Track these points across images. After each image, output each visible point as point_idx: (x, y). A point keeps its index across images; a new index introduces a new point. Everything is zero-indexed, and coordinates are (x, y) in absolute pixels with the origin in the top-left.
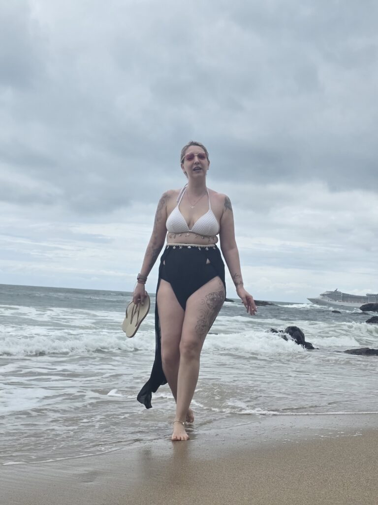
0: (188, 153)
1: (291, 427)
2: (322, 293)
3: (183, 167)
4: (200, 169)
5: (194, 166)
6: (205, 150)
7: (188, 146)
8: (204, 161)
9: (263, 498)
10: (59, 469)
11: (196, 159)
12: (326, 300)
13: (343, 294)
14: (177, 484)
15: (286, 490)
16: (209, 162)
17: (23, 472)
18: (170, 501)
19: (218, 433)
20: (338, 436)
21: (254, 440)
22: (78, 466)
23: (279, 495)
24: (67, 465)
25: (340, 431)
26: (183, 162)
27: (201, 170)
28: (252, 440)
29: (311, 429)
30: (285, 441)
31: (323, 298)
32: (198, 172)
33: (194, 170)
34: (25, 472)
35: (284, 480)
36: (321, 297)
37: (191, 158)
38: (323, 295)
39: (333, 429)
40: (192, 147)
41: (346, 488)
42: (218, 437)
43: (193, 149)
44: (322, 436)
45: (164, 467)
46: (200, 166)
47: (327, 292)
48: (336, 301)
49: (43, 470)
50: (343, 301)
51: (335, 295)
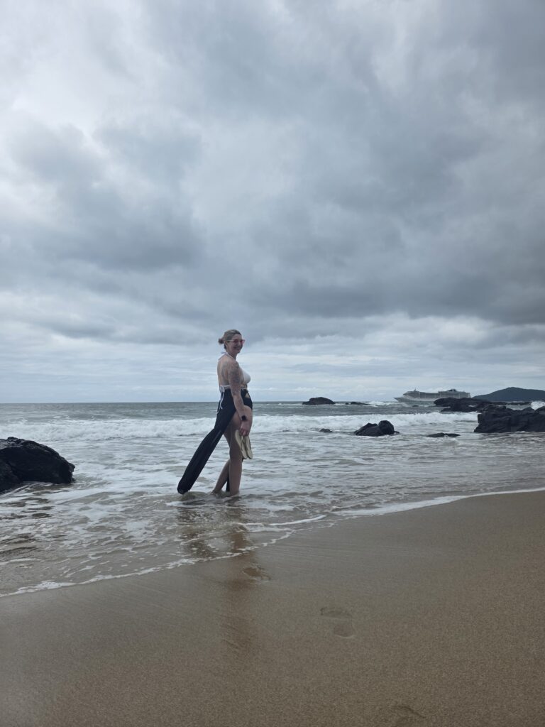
12: (409, 398)
31: (405, 397)
38: (405, 394)
47: (408, 392)
48: (415, 398)
50: (421, 397)
51: (414, 394)
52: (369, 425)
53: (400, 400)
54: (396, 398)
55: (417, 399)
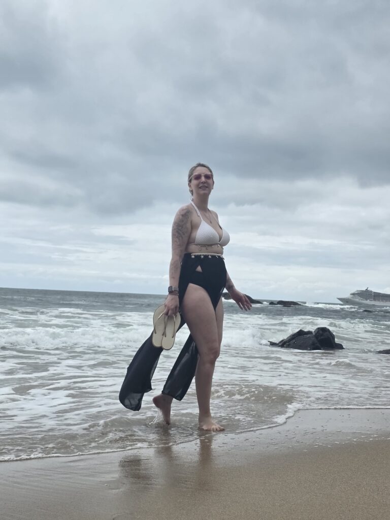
0: (196, 173)
1: (323, 431)
2: (352, 292)
3: (190, 186)
4: (207, 187)
5: (201, 185)
6: (211, 172)
7: (195, 167)
8: (210, 181)
9: (295, 504)
10: (86, 476)
11: (203, 179)
12: (358, 299)
13: (374, 293)
14: (207, 490)
15: (318, 495)
16: (214, 182)
17: (49, 479)
18: (200, 507)
19: (247, 438)
20: (371, 439)
21: (285, 445)
22: (105, 473)
23: (311, 500)
24: (95, 472)
25: (373, 434)
26: (190, 181)
27: (207, 189)
28: (283, 445)
29: (343, 433)
30: (316, 445)
31: (353, 298)
32: (204, 190)
33: (200, 188)
34: (51, 479)
35: (316, 485)
36: (352, 296)
37: (198, 177)
38: (353, 294)
39: (366, 432)
40: (199, 168)
41: (381, 493)
42: (247, 441)
43: (200, 170)
44: (355, 440)
45: (193, 473)
46: (206, 185)
47: (357, 291)
48: (367, 300)
49: (69, 478)
50: (375, 300)
51: (366, 294)
52: (301, 333)
53: (346, 301)
54: (340, 299)
55: (368, 302)
